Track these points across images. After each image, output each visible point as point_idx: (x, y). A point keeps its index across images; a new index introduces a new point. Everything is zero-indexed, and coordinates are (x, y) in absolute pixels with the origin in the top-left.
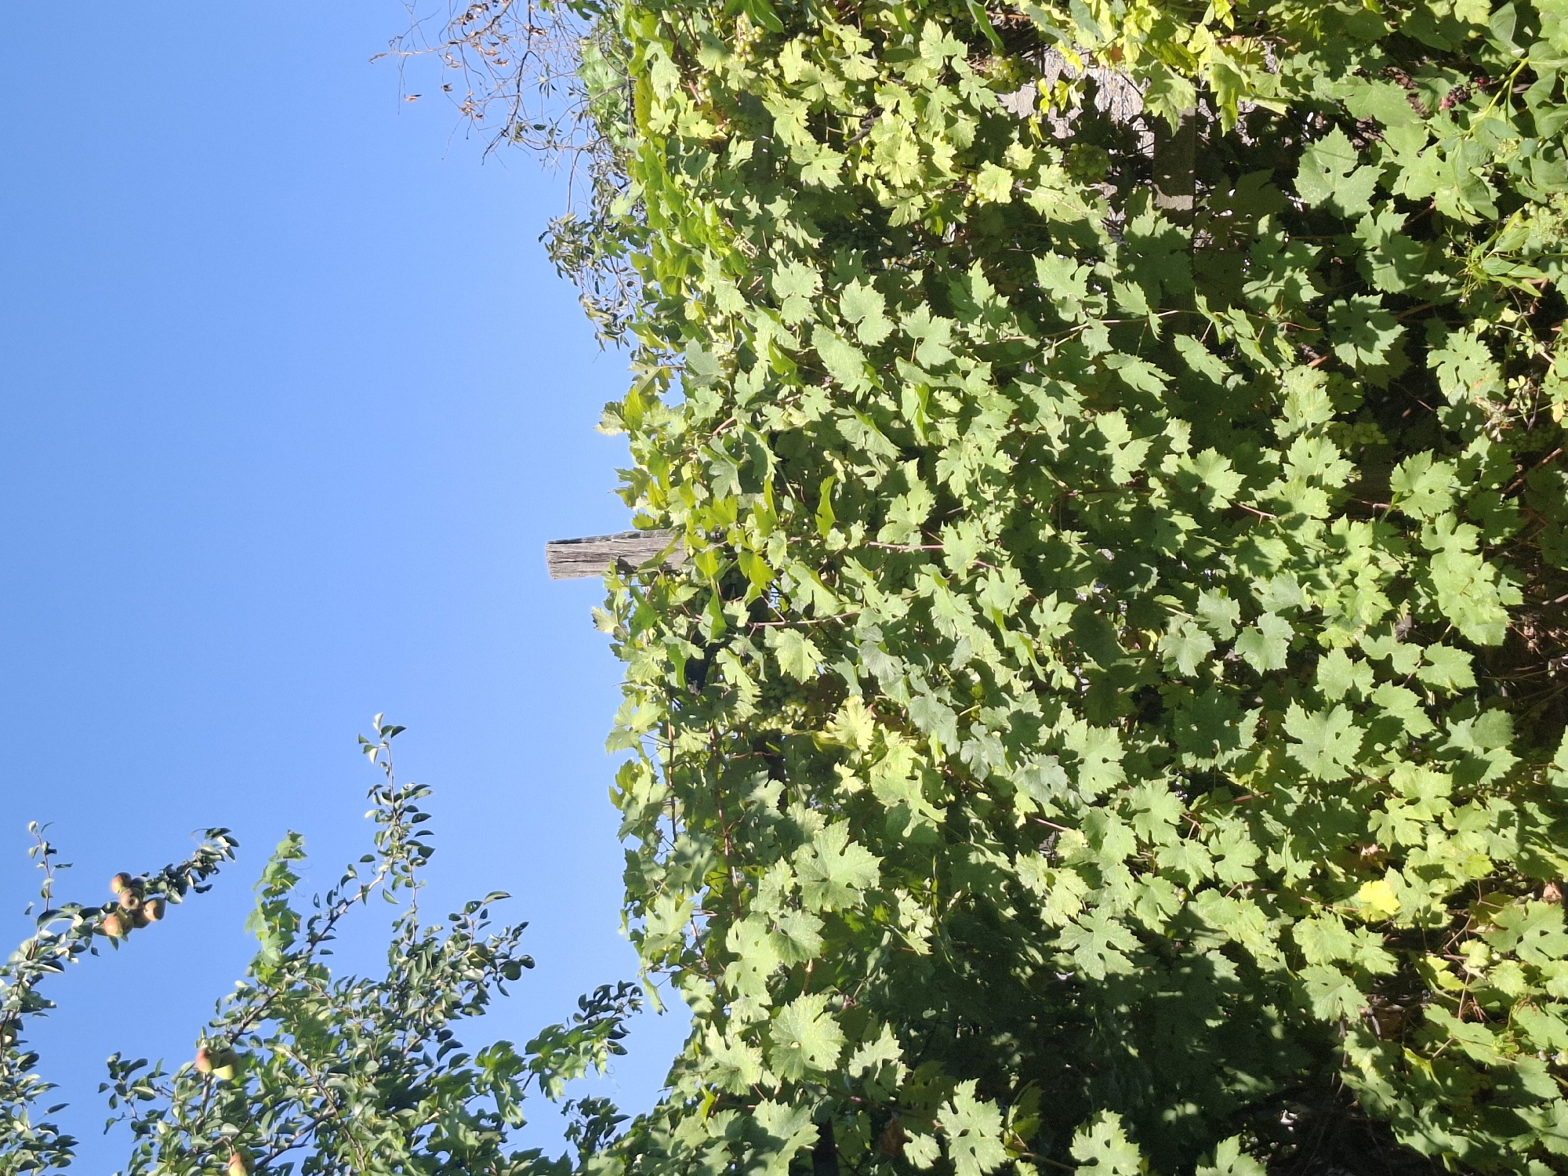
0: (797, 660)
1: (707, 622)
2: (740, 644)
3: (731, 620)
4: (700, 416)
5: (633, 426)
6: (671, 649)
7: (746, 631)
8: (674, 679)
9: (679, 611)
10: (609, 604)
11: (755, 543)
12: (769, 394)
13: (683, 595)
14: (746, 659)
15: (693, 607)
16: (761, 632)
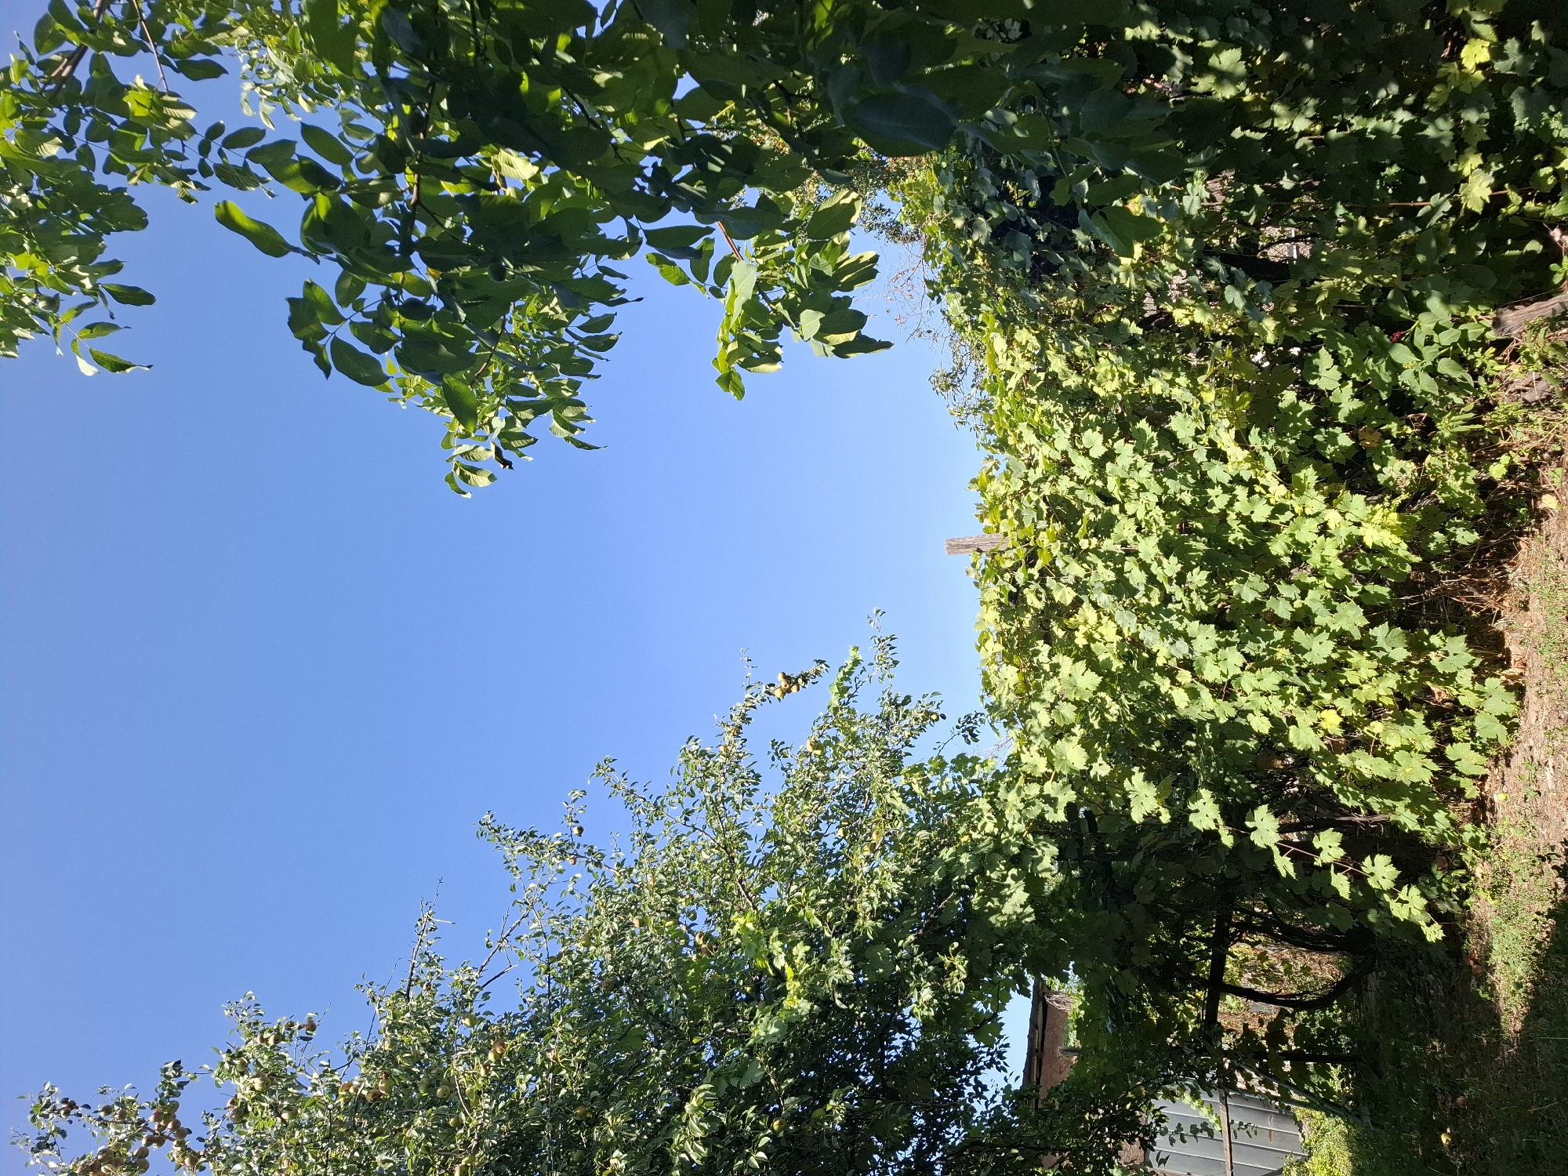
1: (1020, 576)
2: (1034, 586)
6: (1002, 587)
9: (1006, 571)
10: (974, 565)
13: (1008, 564)
14: (1037, 592)
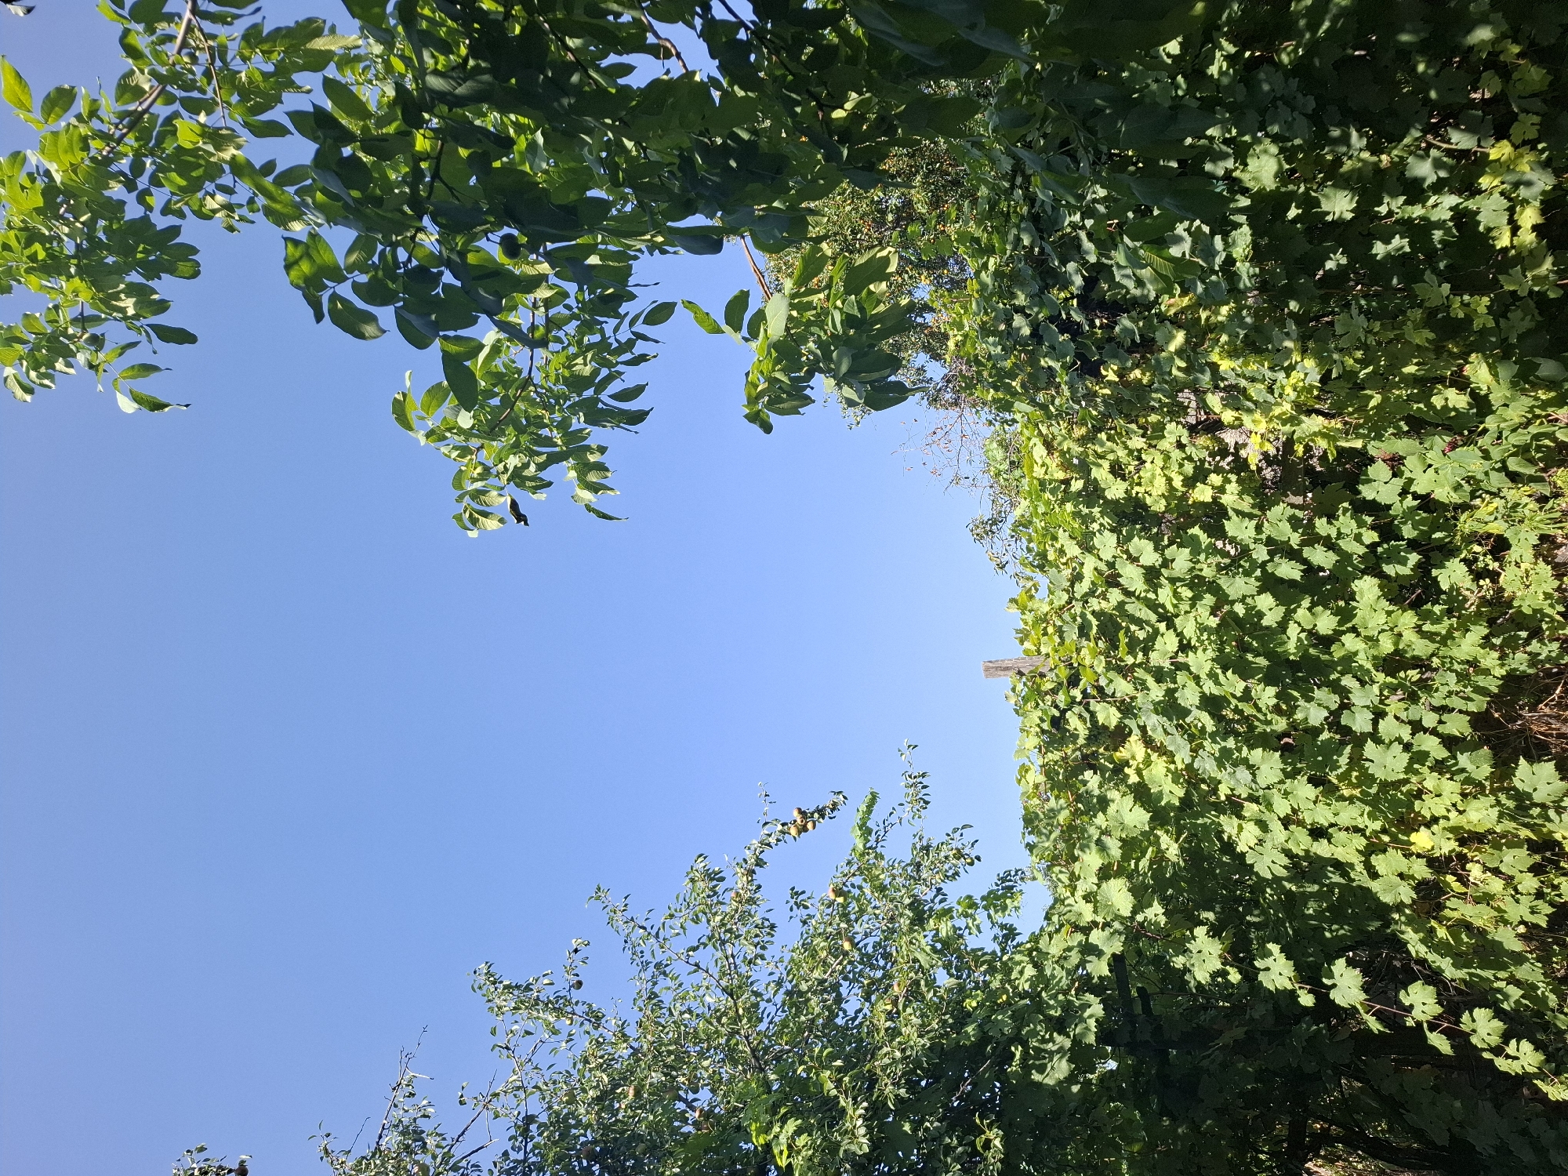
0: (1108, 717)
3: (1073, 698)
4: (1057, 604)
5: (1023, 609)
7: (1080, 703)
8: (1045, 726)
11: (1087, 662)
12: (1091, 593)
15: (1054, 692)
16: (1088, 704)
